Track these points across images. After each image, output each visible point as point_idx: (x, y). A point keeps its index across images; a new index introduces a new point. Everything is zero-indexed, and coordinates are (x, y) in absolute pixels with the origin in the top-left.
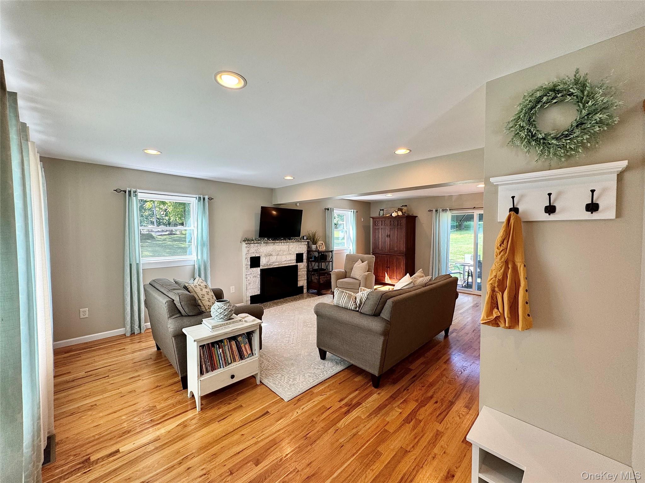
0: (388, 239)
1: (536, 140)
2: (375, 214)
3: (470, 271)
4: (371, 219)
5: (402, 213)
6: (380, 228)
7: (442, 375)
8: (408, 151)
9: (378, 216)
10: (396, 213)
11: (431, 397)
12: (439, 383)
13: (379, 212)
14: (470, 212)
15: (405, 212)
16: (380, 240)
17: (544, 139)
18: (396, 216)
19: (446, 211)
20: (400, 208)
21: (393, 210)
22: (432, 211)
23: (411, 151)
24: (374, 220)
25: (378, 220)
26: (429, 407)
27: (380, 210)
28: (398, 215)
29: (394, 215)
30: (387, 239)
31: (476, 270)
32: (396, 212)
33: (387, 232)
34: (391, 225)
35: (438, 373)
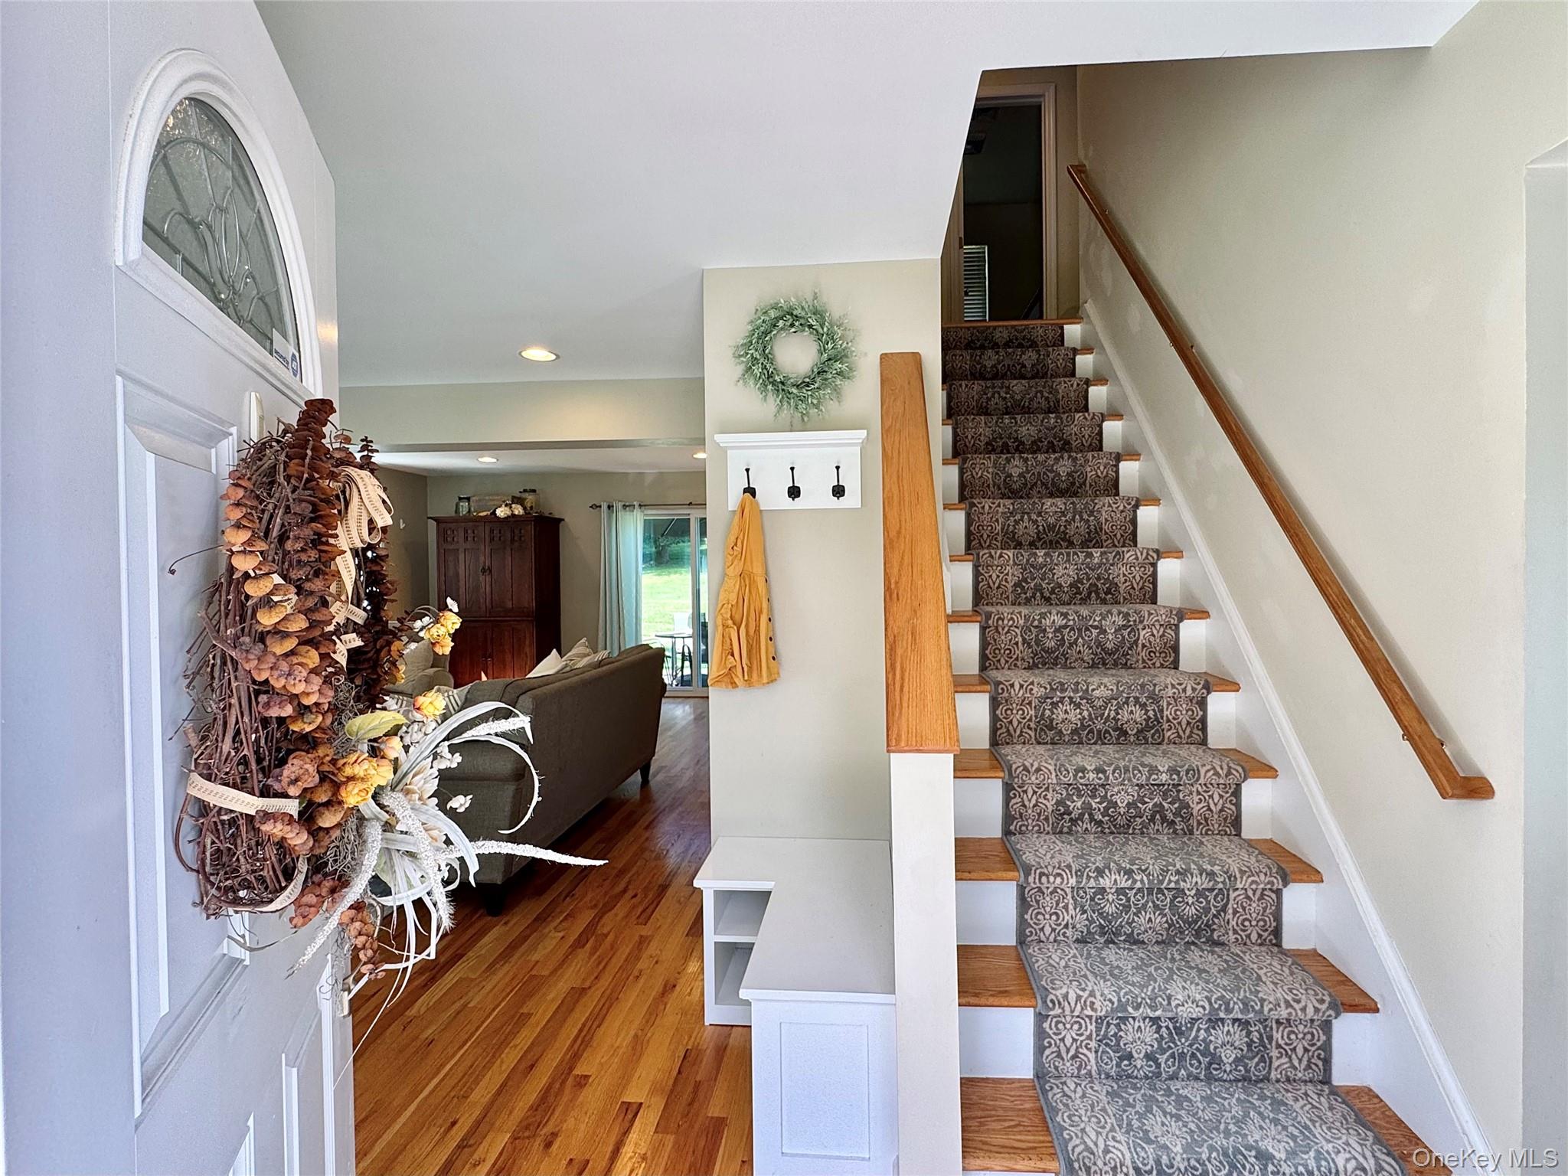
0: (484, 581)
1: (773, 383)
2: (443, 506)
3: (686, 651)
4: (432, 524)
5: (525, 509)
6: (461, 550)
7: (643, 850)
8: (554, 357)
9: (453, 514)
10: (507, 509)
11: (625, 891)
12: (638, 864)
13: (457, 505)
14: (680, 513)
15: (531, 508)
16: (462, 583)
17: (782, 383)
18: (508, 517)
19: (632, 508)
20: (518, 495)
21: (498, 500)
22: (600, 507)
23: (558, 357)
24: (443, 526)
25: (453, 526)
26: (620, 910)
27: (460, 499)
28: (513, 515)
29: (502, 512)
30: (482, 578)
31: (697, 645)
32: (506, 505)
33: (483, 560)
34: (492, 540)
35: (634, 848)
